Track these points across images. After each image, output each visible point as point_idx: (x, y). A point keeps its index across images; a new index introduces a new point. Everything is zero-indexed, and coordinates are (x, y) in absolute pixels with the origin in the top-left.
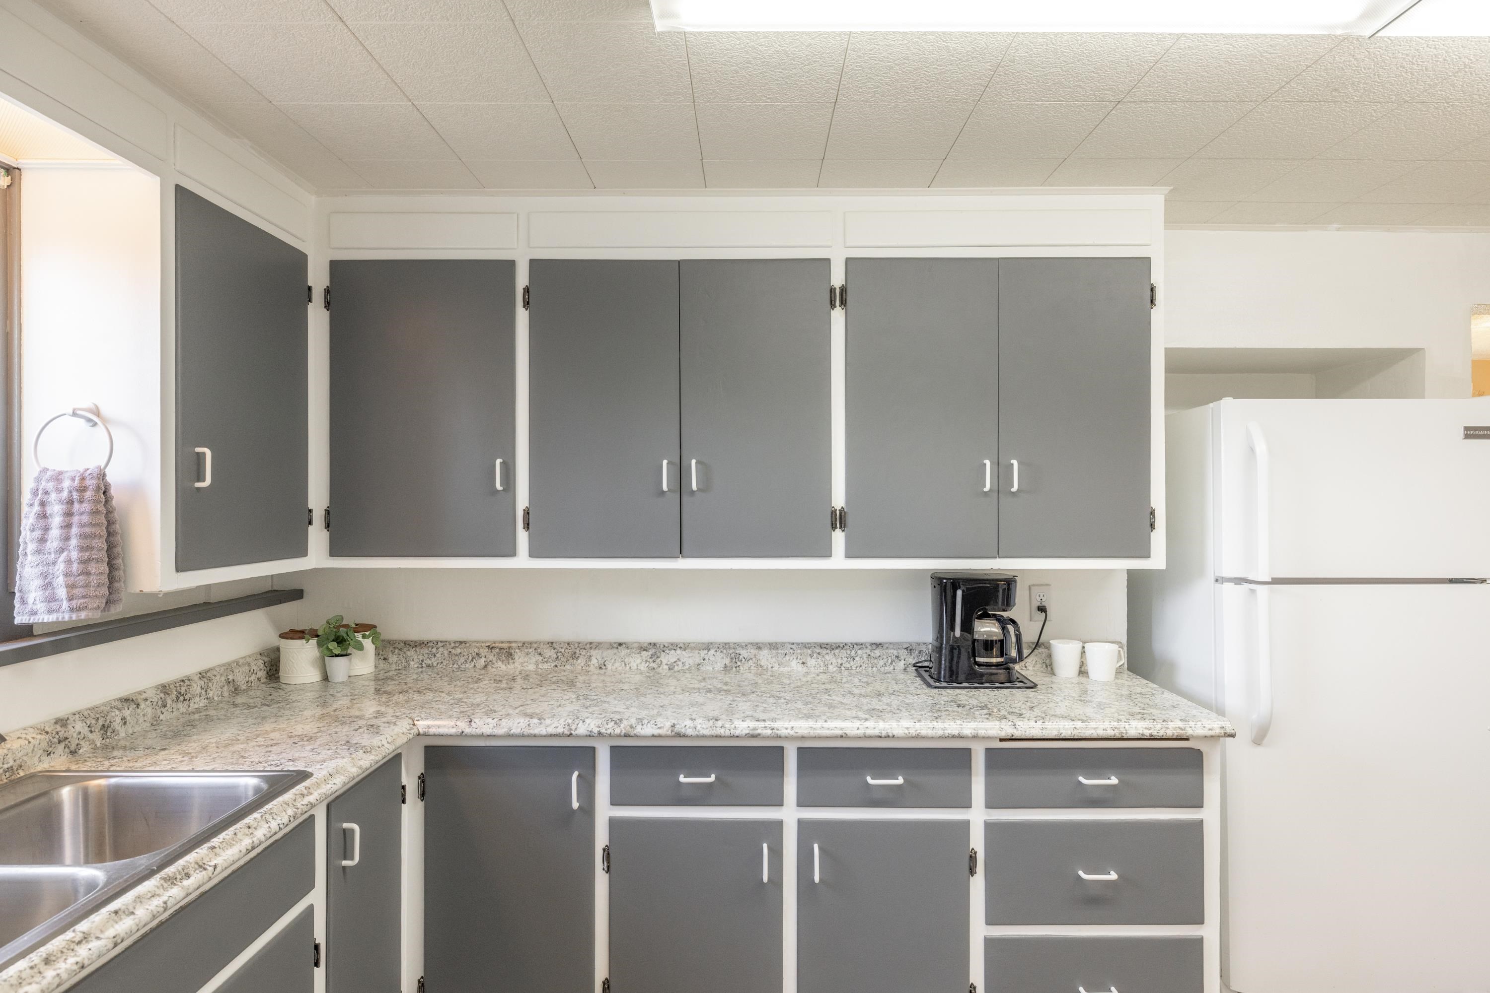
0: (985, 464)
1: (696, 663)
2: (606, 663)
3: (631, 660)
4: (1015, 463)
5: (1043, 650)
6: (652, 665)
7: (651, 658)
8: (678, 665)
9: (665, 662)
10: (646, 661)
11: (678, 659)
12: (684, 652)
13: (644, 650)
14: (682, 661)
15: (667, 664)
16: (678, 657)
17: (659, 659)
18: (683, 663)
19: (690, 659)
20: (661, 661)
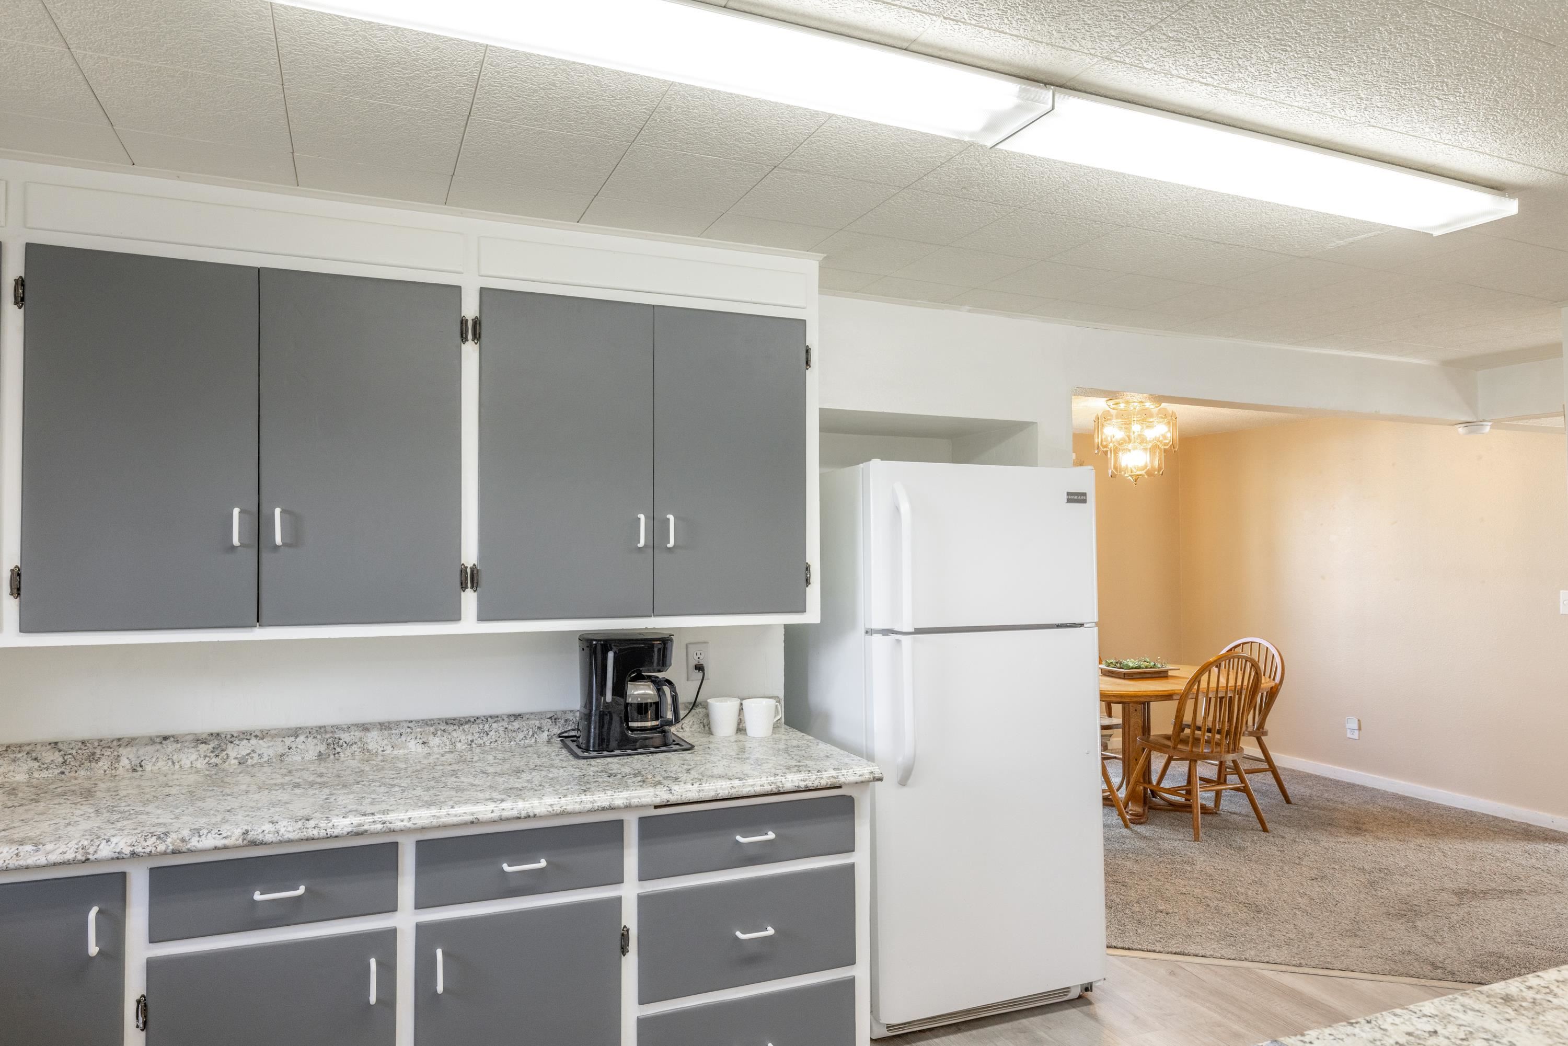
0: (639, 519)
1: (279, 753)
2: (142, 764)
3: (182, 756)
4: (671, 517)
5: (700, 710)
6: (214, 760)
7: (212, 752)
8: (252, 758)
9: (232, 754)
10: (205, 756)
11: (253, 751)
12: (261, 742)
13: (202, 743)
14: (258, 752)
15: (236, 758)
16: (253, 748)
17: (225, 752)
18: (259, 755)
19: (270, 749)
20: (227, 754)
